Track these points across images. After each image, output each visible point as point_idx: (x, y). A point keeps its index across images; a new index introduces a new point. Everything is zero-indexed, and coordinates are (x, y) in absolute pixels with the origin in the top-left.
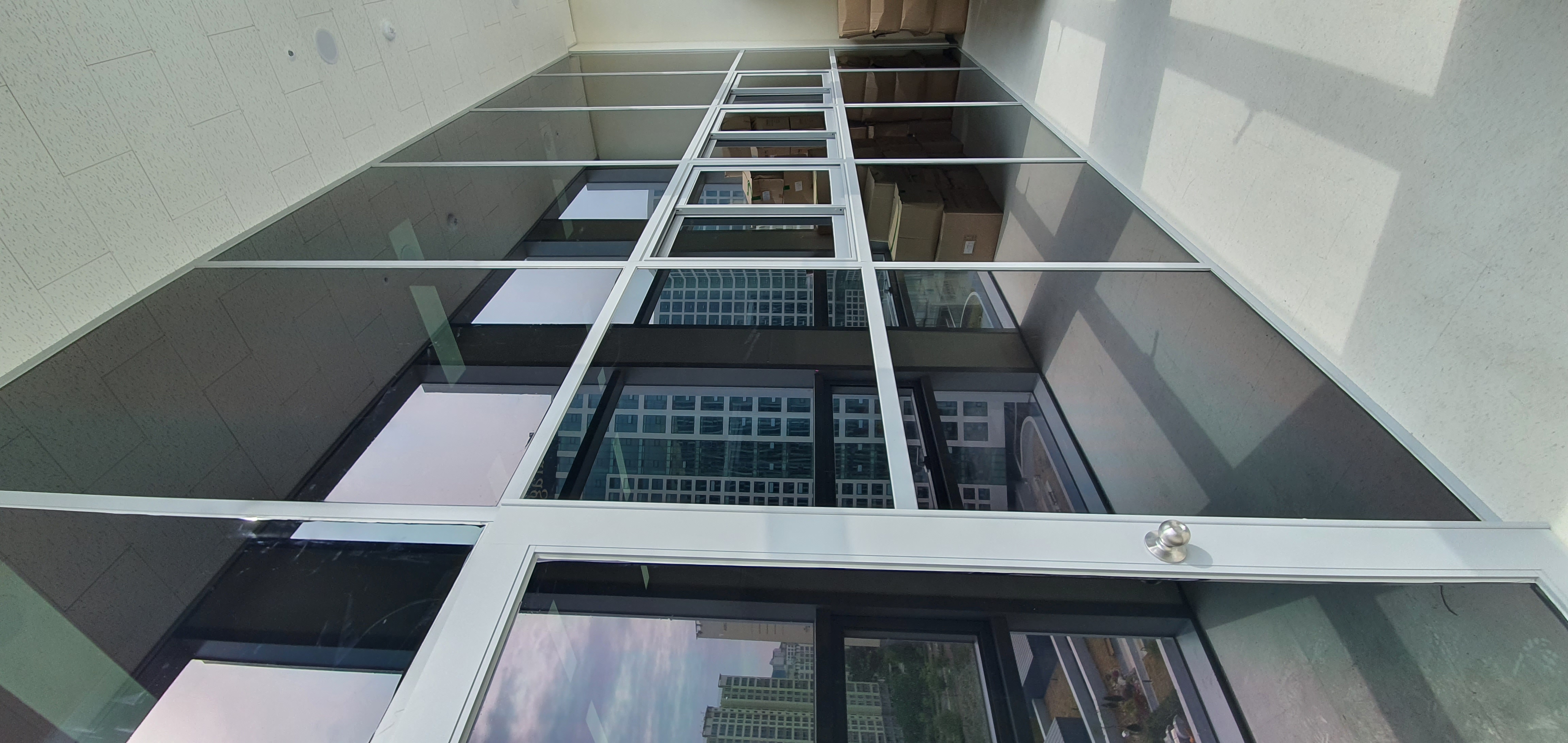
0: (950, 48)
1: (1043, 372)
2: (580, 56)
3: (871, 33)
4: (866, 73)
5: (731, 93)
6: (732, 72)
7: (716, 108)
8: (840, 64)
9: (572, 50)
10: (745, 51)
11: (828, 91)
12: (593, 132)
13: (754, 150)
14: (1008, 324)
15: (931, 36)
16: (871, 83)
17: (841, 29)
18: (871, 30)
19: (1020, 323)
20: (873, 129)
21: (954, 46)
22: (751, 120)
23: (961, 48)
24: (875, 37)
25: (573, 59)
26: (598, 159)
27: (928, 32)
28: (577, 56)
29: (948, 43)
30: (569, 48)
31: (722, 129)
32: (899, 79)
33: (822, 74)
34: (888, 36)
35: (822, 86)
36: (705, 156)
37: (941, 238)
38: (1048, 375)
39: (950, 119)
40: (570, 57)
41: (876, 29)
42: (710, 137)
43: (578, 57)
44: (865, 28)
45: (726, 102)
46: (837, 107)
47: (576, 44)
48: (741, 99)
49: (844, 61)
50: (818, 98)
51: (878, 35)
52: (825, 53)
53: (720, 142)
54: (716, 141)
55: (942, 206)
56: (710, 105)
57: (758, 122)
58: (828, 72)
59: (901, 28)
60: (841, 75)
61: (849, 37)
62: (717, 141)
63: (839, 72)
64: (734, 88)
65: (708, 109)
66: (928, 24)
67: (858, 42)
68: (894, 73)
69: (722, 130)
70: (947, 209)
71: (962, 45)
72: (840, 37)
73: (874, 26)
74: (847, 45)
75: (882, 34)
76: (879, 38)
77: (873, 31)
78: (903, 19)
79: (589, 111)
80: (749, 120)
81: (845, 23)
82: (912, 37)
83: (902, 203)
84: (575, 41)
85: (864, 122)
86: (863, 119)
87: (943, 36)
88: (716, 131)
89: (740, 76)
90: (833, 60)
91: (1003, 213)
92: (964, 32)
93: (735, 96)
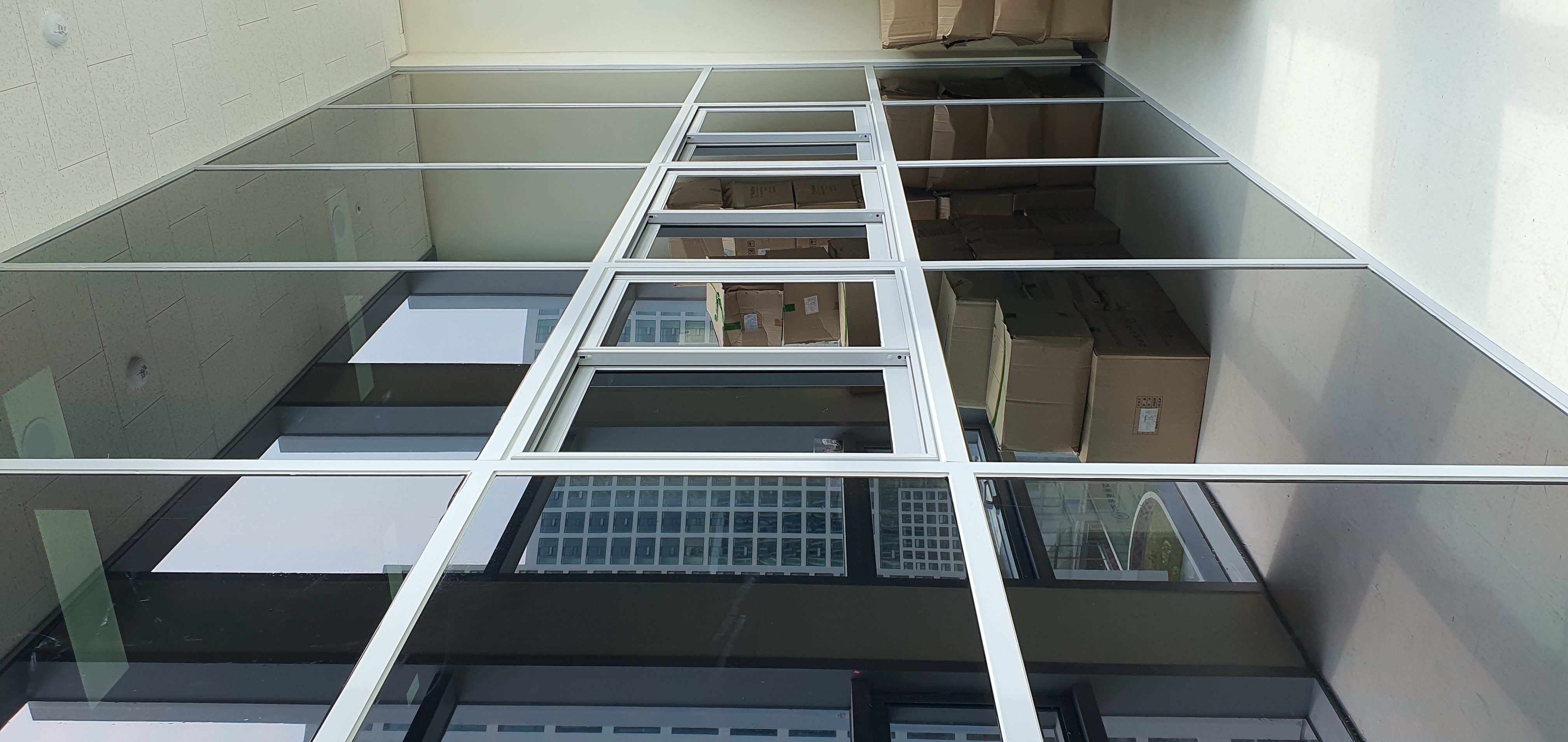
0: (1083, 66)
1: (1326, 674)
2: (411, 75)
3: (939, 41)
4: (932, 106)
5: (686, 142)
6: (688, 106)
7: (660, 167)
8: (884, 91)
9: (396, 64)
10: (713, 69)
11: (866, 138)
12: (428, 211)
13: (729, 243)
14: (1240, 574)
15: (1047, 45)
16: (942, 123)
17: (886, 34)
18: (940, 36)
19: (1264, 570)
20: (948, 204)
21: (1089, 61)
22: (722, 187)
23: (1103, 65)
24: (947, 46)
25: (398, 80)
26: (431, 256)
27: (1043, 39)
28: (405, 75)
29: (1080, 57)
30: (391, 62)
31: (670, 204)
32: (993, 118)
33: (853, 109)
34: (970, 46)
35: (855, 130)
36: (638, 256)
37: (1092, 405)
38: (1338, 683)
39: (1091, 185)
40: (394, 75)
41: (948, 34)
42: (648, 220)
43: (408, 77)
44: (930, 32)
45: (678, 157)
46: (884, 167)
47: (406, 55)
48: (704, 151)
49: (891, 87)
50: (848, 152)
51: (952, 44)
52: (858, 72)
53: (667, 229)
54: (659, 226)
55: (1091, 342)
56: (649, 162)
57: (736, 192)
58: (865, 106)
59: (993, 32)
60: (888, 110)
61: (900, 47)
62: (662, 227)
63: (884, 106)
64: (694, 132)
65: (645, 169)
66: (1043, 26)
67: (918, 55)
68: (986, 106)
69: (669, 208)
70: (1098, 348)
71: (1105, 62)
72: (884, 47)
73: (945, 29)
74: (898, 60)
75: (961, 42)
76: (953, 48)
77: (943, 37)
78: (997, 17)
79: (422, 170)
80: (719, 188)
81: (893, 23)
82: (1015, 46)
83: (1012, 338)
84: (405, 50)
85: (931, 191)
86: (929, 186)
87: (1071, 45)
88: (659, 207)
89: (702, 113)
90: (873, 85)
91: (1210, 356)
92: (1107, 40)
93: (694, 146)
